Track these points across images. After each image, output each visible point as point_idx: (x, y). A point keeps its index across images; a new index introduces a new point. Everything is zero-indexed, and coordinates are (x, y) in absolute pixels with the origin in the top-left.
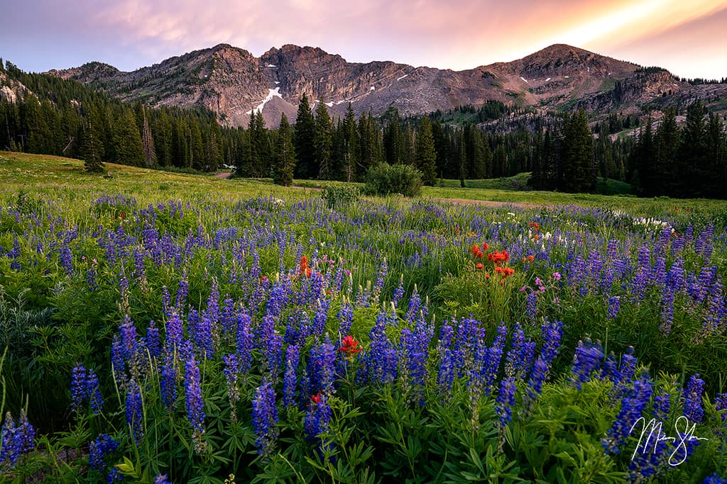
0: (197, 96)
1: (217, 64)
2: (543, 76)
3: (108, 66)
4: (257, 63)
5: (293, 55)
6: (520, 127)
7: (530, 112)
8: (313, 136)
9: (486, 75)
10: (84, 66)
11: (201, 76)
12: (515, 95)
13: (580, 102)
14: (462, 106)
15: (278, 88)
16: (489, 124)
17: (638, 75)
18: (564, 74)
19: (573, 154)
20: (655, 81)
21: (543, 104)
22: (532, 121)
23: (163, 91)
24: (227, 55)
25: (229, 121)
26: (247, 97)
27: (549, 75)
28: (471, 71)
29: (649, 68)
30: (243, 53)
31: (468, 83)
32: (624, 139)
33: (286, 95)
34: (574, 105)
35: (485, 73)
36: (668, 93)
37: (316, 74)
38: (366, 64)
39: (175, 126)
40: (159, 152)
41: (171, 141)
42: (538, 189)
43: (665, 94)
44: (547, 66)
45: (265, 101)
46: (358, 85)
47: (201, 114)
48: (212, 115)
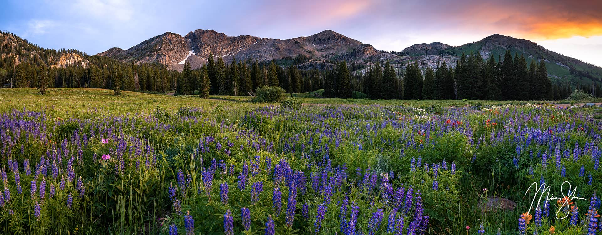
0: (155, 57)
1: (165, 41)
2: (323, 44)
3: (119, 48)
4: (183, 39)
5: (201, 34)
6: (314, 67)
7: (318, 60)
8: (215, 73)
9: (296, 42)
10: (110, 50)
11: (157, 48)
12: (311, 52)
13: (339, 57)
14: (286, 57)
15: (194, 50)
16: (299, 66)
17: (362, 47)
18: (331, 44)
19: (342, 80)
20: (368, 50)
21: (323, 57)
22: (319, 64)
23: (140, 57)
24: (169, 37)
25: (170, 68)
26: (178, 56)
27: (325, 43)
28: (289, 40)
29: (365, 44)
30: (176, 35)
31: (288, 46)
32: (359, 74)
33: (197, 54)
34: (337, 58)
35: (296, 41)
36: (373, 55)
37: (212, 43)
38: (237, 37)
39: (148, 72)
40: (141, 84)
41: (146, 79)
42: (327, 97)
43: (372, 55)
44: (324, 39)
45: (187, 57)
46: (234, 47)
47: (157, 66)
48: (162, 65)
